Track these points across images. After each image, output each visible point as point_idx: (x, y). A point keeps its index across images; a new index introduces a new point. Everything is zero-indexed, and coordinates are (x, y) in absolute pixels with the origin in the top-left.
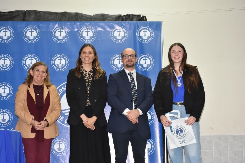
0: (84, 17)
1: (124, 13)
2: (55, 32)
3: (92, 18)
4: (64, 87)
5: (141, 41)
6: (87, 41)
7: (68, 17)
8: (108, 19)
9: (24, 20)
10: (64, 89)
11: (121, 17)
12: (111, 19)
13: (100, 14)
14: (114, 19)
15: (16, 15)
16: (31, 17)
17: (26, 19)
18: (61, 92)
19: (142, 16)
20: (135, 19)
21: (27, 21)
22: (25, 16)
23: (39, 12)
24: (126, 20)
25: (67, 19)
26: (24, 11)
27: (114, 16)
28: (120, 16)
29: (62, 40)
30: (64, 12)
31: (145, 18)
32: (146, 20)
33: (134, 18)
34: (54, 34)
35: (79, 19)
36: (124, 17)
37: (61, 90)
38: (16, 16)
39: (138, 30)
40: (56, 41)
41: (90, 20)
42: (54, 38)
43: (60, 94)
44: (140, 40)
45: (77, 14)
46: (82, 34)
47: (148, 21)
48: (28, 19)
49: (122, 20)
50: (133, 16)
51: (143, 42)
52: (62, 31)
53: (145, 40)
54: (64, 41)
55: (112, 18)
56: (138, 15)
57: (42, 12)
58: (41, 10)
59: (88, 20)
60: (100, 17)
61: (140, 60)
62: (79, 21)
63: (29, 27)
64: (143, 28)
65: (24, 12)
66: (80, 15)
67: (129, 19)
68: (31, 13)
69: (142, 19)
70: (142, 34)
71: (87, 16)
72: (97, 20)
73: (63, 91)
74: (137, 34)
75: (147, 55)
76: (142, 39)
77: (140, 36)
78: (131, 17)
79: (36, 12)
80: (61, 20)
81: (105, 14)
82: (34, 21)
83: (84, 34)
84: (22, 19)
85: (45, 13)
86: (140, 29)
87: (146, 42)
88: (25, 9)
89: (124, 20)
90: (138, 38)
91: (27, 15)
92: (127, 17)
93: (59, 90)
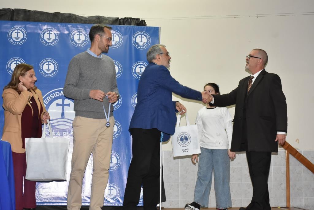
0: (78, 19)
1: (121, 16)
2: (44, 34)
3: (86, 20)
4: (52, 95)
5: (137, 47)
6: (79, 46)
7: (60, 18)
8: (104, 22)
9: (12, 20)
10: (53, 97)
11: (118, 21)
12: (107, 22)
13: (95, 16)
14: (111, 22)
15: (3, 13)
16: (20, 16)
17: (14, 18)
18: (48, 100)
19: (141, 20)
20: (133, 23)
21: (16, 20)
22: (13, 15)
23: (29, 11)
24: (124, 24)
25: (59, 20)
26: (12, 9)
27: (111, 19)
28: (117, 19)
29: (52, 43)
30: (56, 12)
31: (144, 22)
32: (145, 25)
33: (132, 21)
34: (42, 36)
35: (73, 21)
36: (121, 21)
37: (48, 98)
38: (2, 15)
39: (134, 36)
40: (45, 44)
41: (85, 23)
42: (42, 41)
43: (48, 102)
44: (135, 46)
45: (70, 15)
46: (73, 37)
47: (147, 26)
48: (17, 18)
49: (120, 24)
50: (132, 20)
51: (139, 48)
52: (52, 34)
53: (141, 46)
54: (53, 44)
55: (109, 20)
56: (137, 19)
57: (32, 11)
58: (31, 9)
59: (83, 22)
60: (96, 19)
61: (136, 67)
62: (72, 23)
63: (14, 27)
64: (139, 33)
65: (12, 11)
66: (74, 16)
67: (127, 22)
68: (20, 12)
69: (141, 23)
70: (138, 40)
71: (81, 18)
72: (92, 23)
73: (51, 99)
74: (133, 39)
75: (143, 63)
76: (138, 45)
77: (135, 42)
78: (129, 20)
79: (25, 11)
80: (52, 21)
81: (101, 17)
82: (22, 21)
83: (76, 38)
84: (10, 18)
85: (36, 12)
86: (136, 35)
87: (143, 48)
88: (13, 7)
89: (122, 23)
90: (134, 44)
91: (15, 14)
92: (125, 20)
93: (47, 98)
